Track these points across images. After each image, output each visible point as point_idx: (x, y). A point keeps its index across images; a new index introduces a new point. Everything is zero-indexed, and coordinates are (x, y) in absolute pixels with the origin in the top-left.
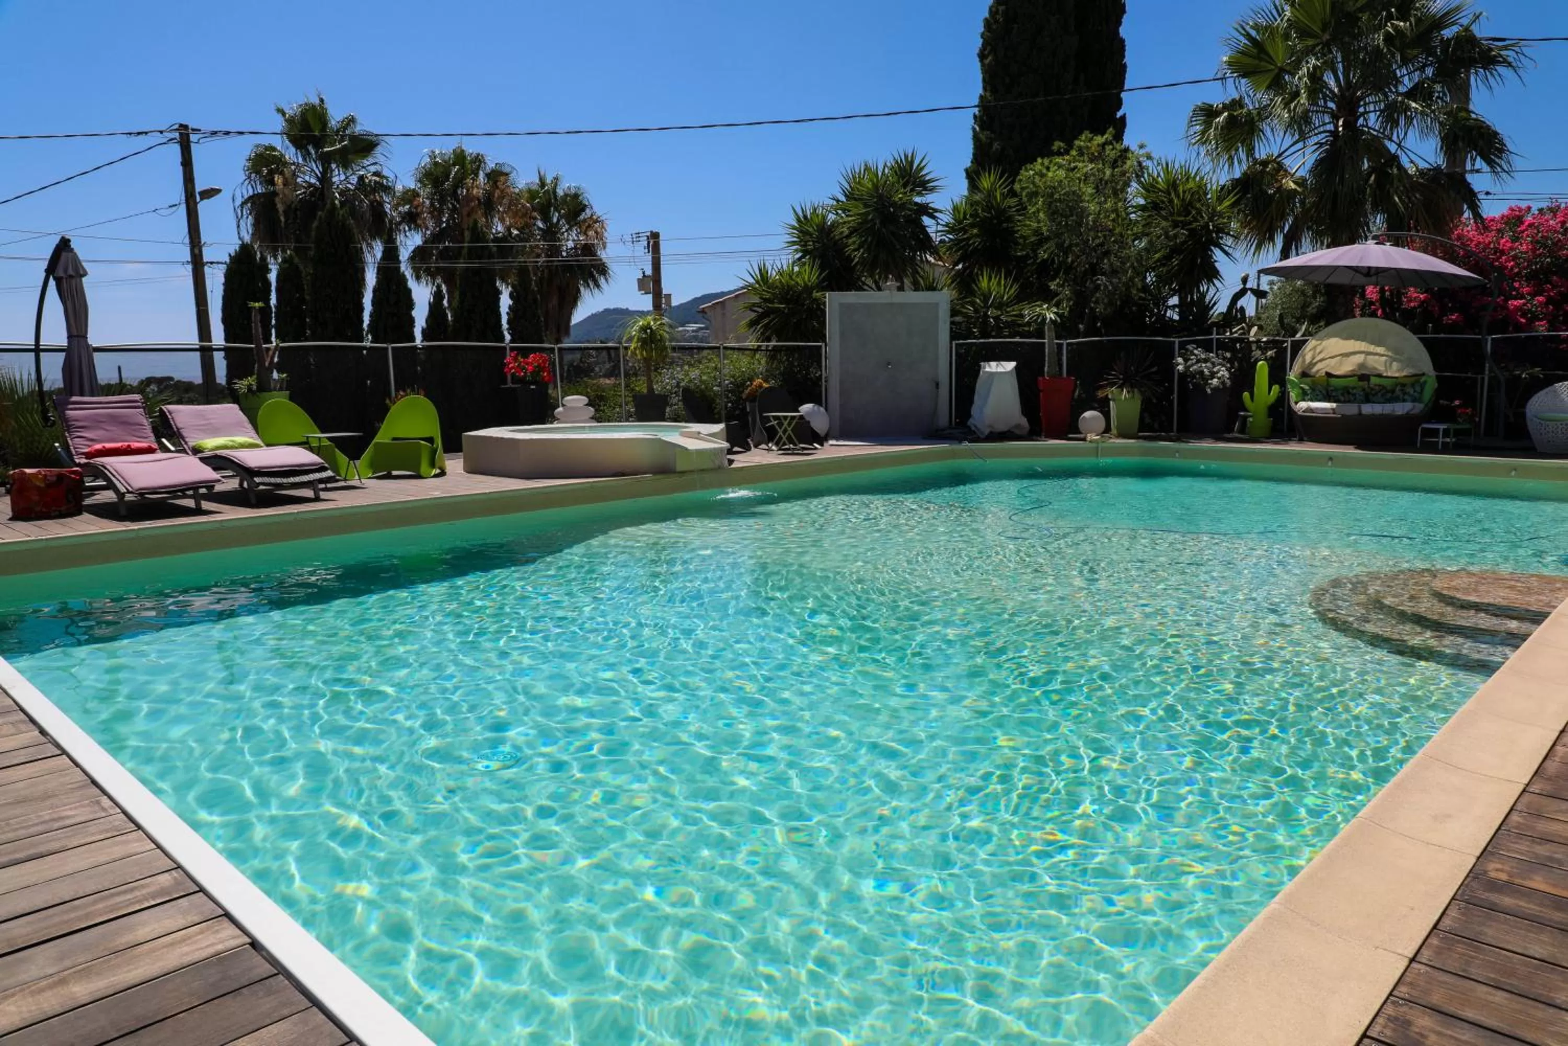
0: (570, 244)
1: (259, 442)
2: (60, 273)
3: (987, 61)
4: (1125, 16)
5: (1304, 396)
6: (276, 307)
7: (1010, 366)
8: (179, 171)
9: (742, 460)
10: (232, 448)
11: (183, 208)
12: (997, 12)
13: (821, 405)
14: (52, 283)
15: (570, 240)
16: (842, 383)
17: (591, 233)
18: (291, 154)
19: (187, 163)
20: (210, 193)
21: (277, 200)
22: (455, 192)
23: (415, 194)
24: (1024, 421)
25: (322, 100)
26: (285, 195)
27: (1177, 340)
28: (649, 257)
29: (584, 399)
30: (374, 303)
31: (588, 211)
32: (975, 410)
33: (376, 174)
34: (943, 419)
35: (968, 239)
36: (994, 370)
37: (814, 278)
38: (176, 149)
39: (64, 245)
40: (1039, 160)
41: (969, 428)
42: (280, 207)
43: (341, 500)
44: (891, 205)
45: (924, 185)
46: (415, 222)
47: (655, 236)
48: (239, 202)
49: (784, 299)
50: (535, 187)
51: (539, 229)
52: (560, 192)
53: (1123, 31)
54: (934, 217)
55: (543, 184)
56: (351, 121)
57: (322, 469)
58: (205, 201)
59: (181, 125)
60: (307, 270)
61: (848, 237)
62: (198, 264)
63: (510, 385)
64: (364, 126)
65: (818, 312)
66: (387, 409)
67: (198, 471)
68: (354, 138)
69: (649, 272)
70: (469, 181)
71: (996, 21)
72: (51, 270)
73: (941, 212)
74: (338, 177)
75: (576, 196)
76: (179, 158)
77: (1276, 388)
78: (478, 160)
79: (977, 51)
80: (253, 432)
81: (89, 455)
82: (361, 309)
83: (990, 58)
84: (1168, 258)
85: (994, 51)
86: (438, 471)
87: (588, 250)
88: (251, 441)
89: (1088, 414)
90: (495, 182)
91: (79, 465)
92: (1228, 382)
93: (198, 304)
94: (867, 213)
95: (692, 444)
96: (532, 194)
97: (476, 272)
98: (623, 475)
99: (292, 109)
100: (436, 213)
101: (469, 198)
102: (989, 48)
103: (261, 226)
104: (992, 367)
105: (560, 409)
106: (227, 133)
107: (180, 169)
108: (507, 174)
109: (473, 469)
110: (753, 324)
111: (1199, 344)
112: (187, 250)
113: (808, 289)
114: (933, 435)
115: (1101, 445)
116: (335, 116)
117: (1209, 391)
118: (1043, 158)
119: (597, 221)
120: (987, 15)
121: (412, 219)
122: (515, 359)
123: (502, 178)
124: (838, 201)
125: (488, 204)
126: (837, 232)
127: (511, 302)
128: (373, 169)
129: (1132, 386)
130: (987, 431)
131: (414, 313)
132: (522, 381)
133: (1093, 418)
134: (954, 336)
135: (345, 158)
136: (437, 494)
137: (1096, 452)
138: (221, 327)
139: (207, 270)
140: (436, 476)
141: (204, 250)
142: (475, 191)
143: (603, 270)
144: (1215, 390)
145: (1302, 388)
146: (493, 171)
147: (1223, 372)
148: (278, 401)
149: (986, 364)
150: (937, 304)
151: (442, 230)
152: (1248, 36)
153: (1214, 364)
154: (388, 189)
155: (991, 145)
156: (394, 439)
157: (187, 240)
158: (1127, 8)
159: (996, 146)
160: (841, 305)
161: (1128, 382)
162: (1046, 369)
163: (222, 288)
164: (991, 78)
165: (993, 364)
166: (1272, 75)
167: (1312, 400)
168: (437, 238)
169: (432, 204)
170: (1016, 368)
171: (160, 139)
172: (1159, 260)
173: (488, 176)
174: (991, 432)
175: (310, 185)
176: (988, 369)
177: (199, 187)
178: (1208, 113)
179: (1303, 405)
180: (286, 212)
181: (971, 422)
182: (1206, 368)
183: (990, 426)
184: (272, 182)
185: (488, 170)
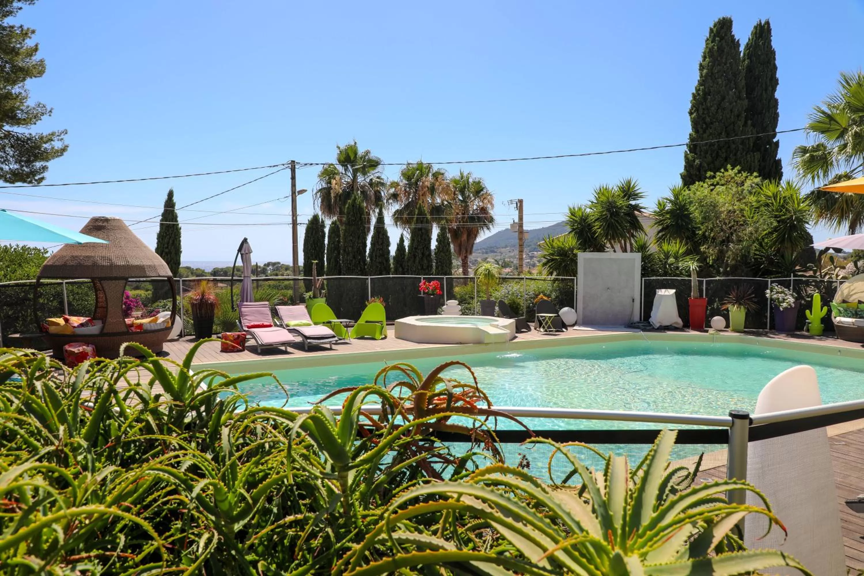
0: (475, 207)
1: (311, 323)
2: (243, 252)
3: (693, 116)
4: (778, 86)
5: (840, 313)
6: (328, 245)
7: (672, 291)
8: (290, 181)
9: (522, 337)
10: (300, 325)
11: (290, 198)
12: (699, 90)
13: (573, 308)
14: (240, 255)
15: (475, 205)
16: (584, 297)
17: (486, 201)
18: (340, 168)
19: (293, 178)
20: (302, 192)
21: (332, 191)
22: (417, 184)
23: (397, 184)
24: (680, 321)
25: (355, 143)
26: (335, 189)
27: (769, 280)
28: (517, 212)
29: (457, 302)
30: (371, 244)
31: (485, 191)
32: (652, 314)
33: (378, 178)
34: (636, 317)
35: (664, 220)
36: (663, 294)
37: (574, 243)
38: (289, 172)
39: (245, 241)
40: (697, 183)
41: (649, 323)
42: (332, 195)
43: (341, 350)
44: (615, 207)
45: (636, 196)
46: (396, 198)
47: (521, 201)
48: (314, 192)
49: (559, 255)
50: (458, 178)
51: (459, 200)
52: (471, 180)
53: (777, 95)
54: (640, 212)
55: (462, 177)
56: (367, 153)
57: (334, 337)
58: (300, 195)
59: (292, 161)
60: (342, 228)
61: (594, 222)
62: (295, 224)
63: (422, 295)
64: (374, 155)
65: (574, 261)
66: (366, 306)
67: (286, 336)
68: (370, 160)
69: (517, 220)
70: (424, 178)
71: (699, 94)
72: (240, 250)
73: (645, 208)
74: (360, 179)
75: (479, 182)
76: (290, 176)
77: (825, 309)
78: (429, 167)
79: (688, 110)
80: (309, 319)
81: (249, 327)
82: (365, 246)
83: (695, 114)
84: (771, 233)
85: (697, 110)
86: (383, 336)
87: (484, 210)
88: (308, 322)
89: (716, 318)
90: (437, 178)
91: (245, 331)
92: (793, 305)
93: (293, 243)
94: (603, 212)
95: (492, 331)
96: (456, 182)
97: (420, 229)
98: (461, 343)
99: (343, 147)
100: (407, 194)
101: (423, 187)
102: (694, 109)
103: (325, 203)
104: (662, 292)
105: (445, 306)
106: (311, 164)
107: (290, 180)
108: (443, 174)
109: (399, 337)
110: (545, 264)
111: (781, 283)
112: (291, 217)
113: (572, 250)
114: (631, 325)
115: (715, 336)
116: (361, 151)
117: (781, 309)
118: (699, 181)
119: (489, 195)
120: (694, 91)
121: (395, 196)
122: (424, 284)
123: (440, 176)
124: (592, 202)
125: (432, 190)
126: (589, 220)
127: (437, 244)
128: (377, 175)
129: (740, 304)
130: (658, 325)
131: (390, 248)
132: (427, 293)
133: (718, 320)
134: (643, 275)
135: (364, 171)
136: (379, 350)
137: (713, 340)
138: (303, 254)
139: (299, 227)
140: (382, 339)
141: (298, 217)
142: (426, 183)
143: (491, 220)
144: (786, 308)
145: (839, 310)
146: (436, 172)
147: (791, 300)
148: (321, 303)
149: (660, 290)
150: (634, 259)
151: (409, 202)
152: (823, 113)
153: (786, 295)
154: (383, 184)
155: (694, 161)
156: (367, 322)
157: (291, 213)
158: (779, 82)
159: (697, 161)
160: (584, 259)
161: (738, 301)
162: (692, 294)
163: (304, 235)
164: (695, 124)
165: (663, 290)
166: (839, 132)
167: (844, 317)
168: (407, 206)
169: (405, 190)
170: (676, 293)
171: (283, 167)
172: (766, 234)
173: (433, 175)
174: (661, 326)
175: (348, 182)
176: (660, 293)
177: (298, 189)
178: (804, 150)
179: (838, 319)
180: (335, 197)
181: (651, 320)
182: (781, 296)
183: (660, 322)
184: (330, 183)
185: (434, 171)
